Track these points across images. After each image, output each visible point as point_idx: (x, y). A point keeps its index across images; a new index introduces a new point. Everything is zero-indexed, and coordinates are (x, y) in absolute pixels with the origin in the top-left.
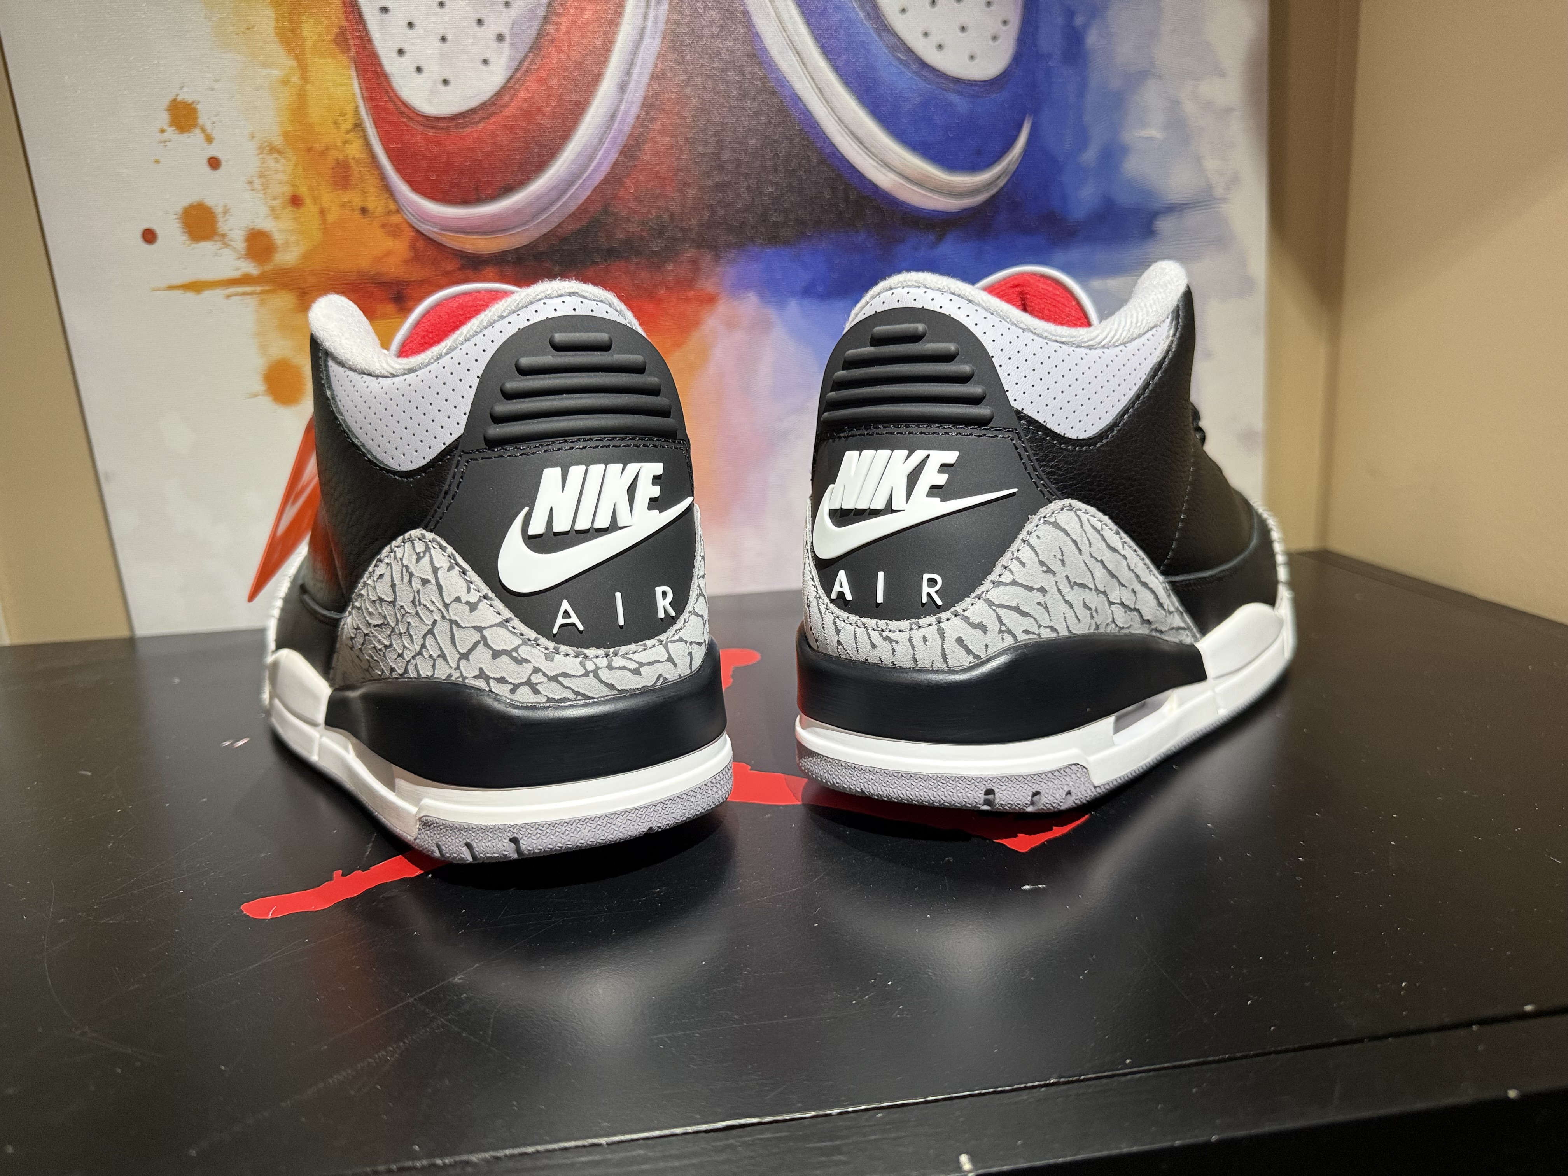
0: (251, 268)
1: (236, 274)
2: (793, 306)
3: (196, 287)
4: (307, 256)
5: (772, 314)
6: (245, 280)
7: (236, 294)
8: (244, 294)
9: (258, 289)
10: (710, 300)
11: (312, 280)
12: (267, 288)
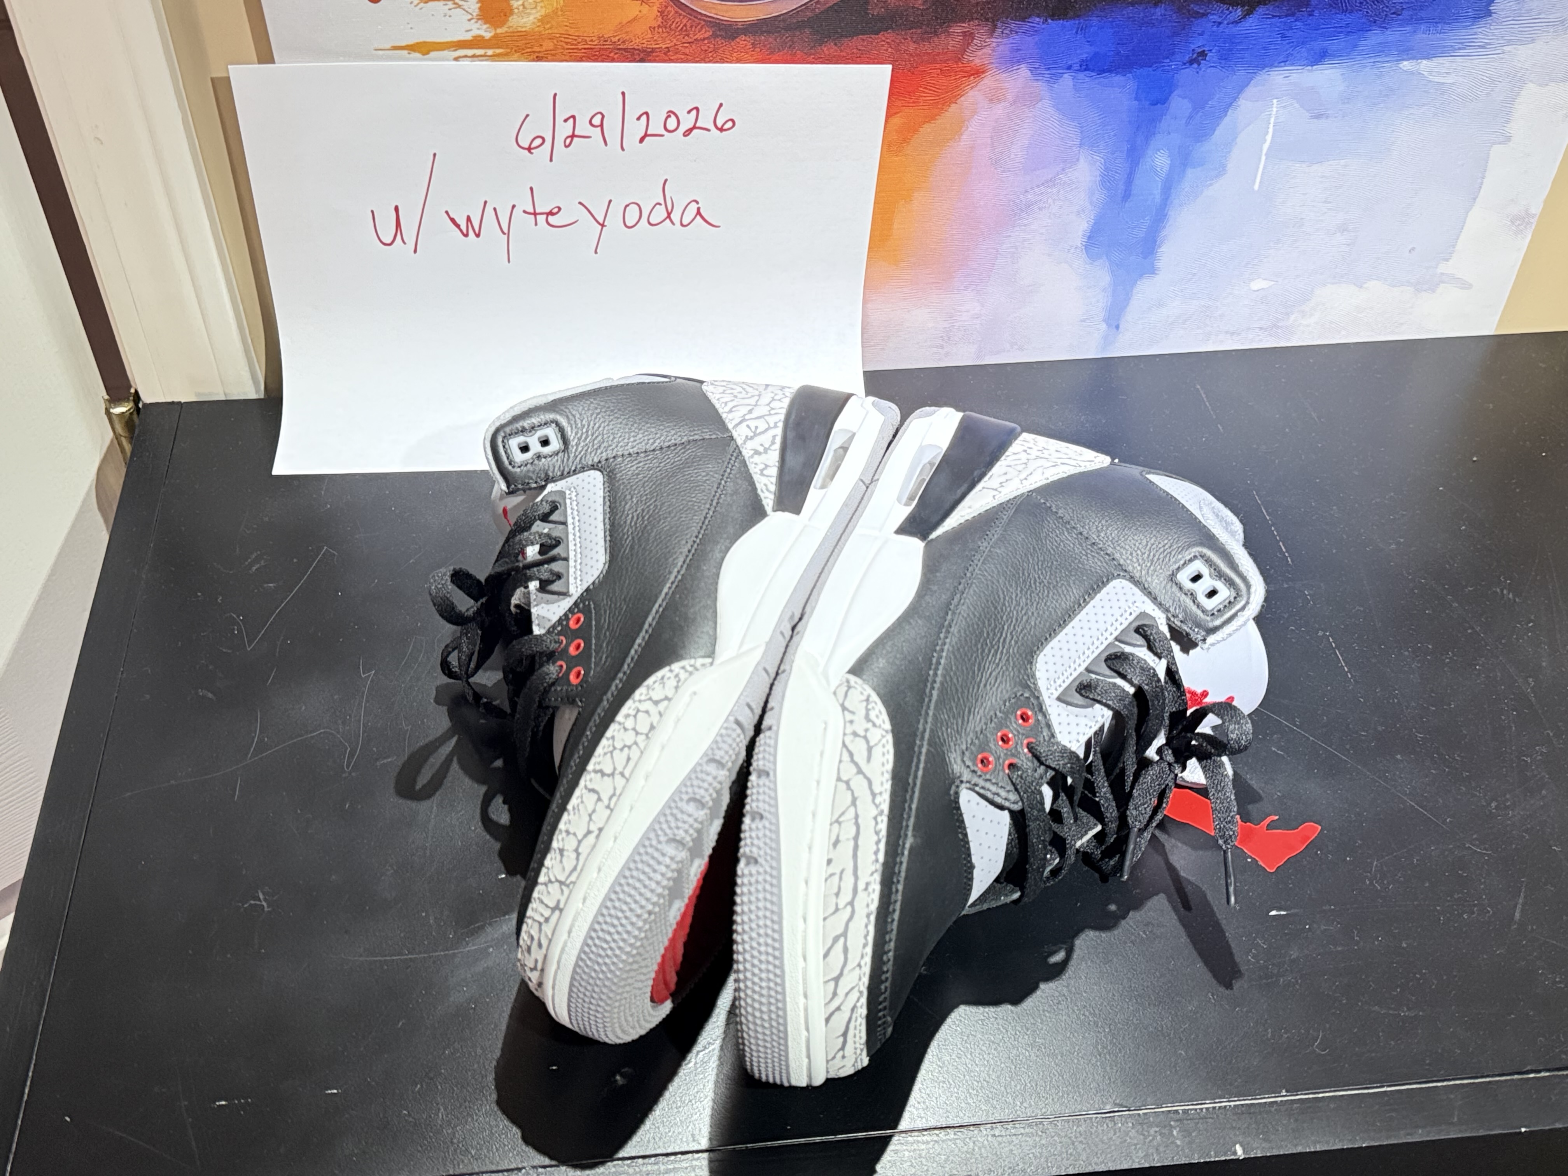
0: (485, 31)
1: (468, 37)
2: (1067, 79)
3: (423, 48)
4: (543, 20)
5: (1040, 87)
6: (476, 42)
7: (466, 56)
8: (474, 56)
9: (490, 52)
10: (978, 72)
11: (548, 45)
12: (498, 51)
